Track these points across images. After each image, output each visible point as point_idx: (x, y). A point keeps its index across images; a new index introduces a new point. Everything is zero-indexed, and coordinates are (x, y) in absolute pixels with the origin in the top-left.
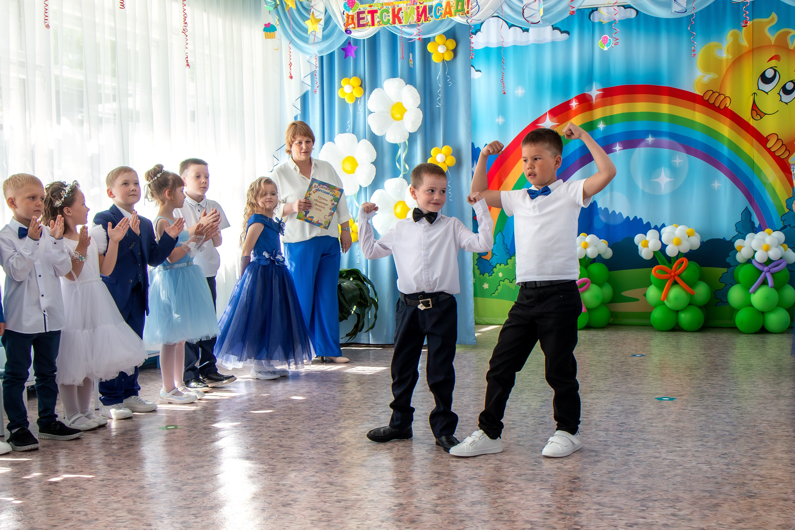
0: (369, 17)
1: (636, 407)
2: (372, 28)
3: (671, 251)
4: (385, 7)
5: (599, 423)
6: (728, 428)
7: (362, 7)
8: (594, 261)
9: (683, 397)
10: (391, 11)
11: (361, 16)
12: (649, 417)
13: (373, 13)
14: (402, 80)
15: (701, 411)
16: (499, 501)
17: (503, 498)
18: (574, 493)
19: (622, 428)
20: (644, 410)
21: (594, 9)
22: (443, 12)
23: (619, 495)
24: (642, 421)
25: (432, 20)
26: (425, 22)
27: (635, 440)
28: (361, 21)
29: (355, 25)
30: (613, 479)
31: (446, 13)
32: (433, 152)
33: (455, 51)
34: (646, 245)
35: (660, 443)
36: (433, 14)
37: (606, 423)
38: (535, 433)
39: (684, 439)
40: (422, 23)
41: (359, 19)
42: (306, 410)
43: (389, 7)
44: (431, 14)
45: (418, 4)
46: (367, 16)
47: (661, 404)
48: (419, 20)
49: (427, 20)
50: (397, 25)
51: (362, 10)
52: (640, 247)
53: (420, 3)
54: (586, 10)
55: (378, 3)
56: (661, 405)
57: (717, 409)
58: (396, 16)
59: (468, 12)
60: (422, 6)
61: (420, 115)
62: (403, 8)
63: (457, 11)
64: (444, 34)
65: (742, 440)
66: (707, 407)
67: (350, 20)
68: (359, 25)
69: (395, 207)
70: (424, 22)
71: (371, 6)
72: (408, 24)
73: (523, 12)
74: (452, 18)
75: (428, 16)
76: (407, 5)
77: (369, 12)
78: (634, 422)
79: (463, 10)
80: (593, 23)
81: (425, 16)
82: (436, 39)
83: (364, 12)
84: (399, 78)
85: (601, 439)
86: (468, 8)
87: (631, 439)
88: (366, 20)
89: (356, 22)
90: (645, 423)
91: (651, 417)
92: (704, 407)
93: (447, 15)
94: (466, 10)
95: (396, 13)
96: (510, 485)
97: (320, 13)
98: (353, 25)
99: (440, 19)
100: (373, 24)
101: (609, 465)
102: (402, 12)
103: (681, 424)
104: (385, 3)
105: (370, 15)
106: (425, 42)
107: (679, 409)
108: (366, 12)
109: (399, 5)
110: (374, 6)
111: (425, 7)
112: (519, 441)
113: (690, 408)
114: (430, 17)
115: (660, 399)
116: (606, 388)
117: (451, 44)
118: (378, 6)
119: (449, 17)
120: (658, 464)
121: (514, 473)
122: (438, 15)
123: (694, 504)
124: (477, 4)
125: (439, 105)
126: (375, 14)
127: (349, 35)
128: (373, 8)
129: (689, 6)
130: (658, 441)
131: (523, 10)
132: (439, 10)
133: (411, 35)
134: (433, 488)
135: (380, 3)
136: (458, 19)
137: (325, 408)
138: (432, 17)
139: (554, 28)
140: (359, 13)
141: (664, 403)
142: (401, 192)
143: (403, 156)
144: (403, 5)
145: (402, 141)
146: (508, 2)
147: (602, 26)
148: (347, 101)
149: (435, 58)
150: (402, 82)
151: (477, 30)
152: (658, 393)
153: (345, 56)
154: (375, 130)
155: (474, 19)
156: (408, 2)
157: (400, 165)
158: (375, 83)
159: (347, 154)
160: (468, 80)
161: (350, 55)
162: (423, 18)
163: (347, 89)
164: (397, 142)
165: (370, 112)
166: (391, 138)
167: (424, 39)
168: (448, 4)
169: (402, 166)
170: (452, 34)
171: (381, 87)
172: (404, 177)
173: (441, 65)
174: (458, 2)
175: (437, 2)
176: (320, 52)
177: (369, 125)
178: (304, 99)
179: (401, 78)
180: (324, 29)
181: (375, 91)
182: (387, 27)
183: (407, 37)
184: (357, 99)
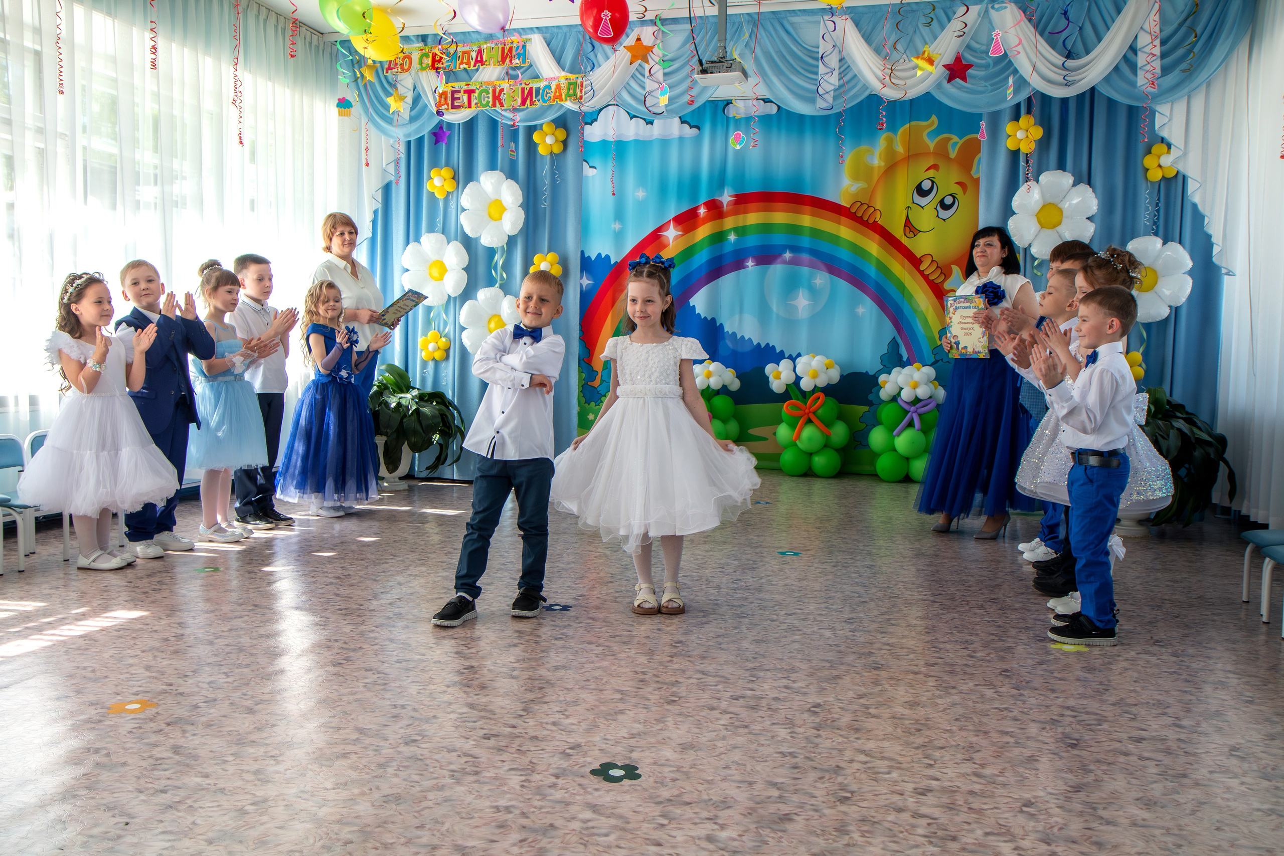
0: (466, 97)
1: (755, 562)
2: (468, 110)
3: (806, 384)
4: (484, 87)
5: (711, 579)
6: (858, 589)
7: (457, 85)
8: (718, 392)
9: (809, 552)
10: (491, 91)
11: (456, 96)
12: (769, 573)
13: (470, 92)
14: (502, 174)
15: (829, 568)
16: (586, 666)
17: (593, 662)
18: (674, 659)
19: (737, 586)
20: (764, 565)
21: (728, 101)
22: (552, 96)
23: (727, 662)
24: (761, 579)
25: (539, 104)
26: (531, 107)
27: (750, 600)
28: (455, 102)
29: (448, 106)
30: (720, 644)
31: (555, 97)
32: (536, 259)
33: (565, 143)
34: (778, 377)
35: (779, 604)
36: (540, 97)
37: (720, 579)
39: (807, 600)
40: (527, 108)
41: (453, 99)
43: (490, 87)
44: (538, 98)
45: (524, 85)
46: (462, 96)
48: (523, 103)
49: (533, 104)
50: (498, 109)
51: (457, 88)
52: (771, 379)
53: (525, 83)
54: (719, 102)
55: (476, 81)
56: (783, 561)
57: (847, 567)
58: (497, 98)
59: (581, 98)
60: (528, 87)
61: (522, 215)
62: (505, 89)
63: (568, 95)
64: (553, 121)
65: (872, 603)
66: (836, 565)
67: (443, 99)
68: (454, 107)
69: (489, 321)
70: (529, 106)
71: (468, 85)
72: (511, 108)
73: (645, 101)
74: (562, 103)
75: (534, 99)
76: (510, 85)
77: (465, 92)
78: (751, 580)
79: (575, 94)
80: (728, 118)
81: (531, 100)
82: (544, 127)
83: (459, 92)
84: (498, 172)
85: (712, 598)
86: (581, 92)
87: (746, 599)
88: (461, 100)
89: (449, 102)
90: (763, 581)
91: (772, 574)
92: (832, 565)
93: (556, 100)
94: (579, 94)
95: (497, 95)
96: (601, 648)
97: (408, 90)
98: (446, 106)
99: (548, 103)
100: (470, 106)
101: (718, 628)
102: (504, 94)
103: (805, 583)
104: (485, 82)
105: (466, 95)
106: (531, 130)
107: (804, 566)
108: (462, 91)
109: (501, 86)
110: (472, 86)
111: (531, 89)
113: (816, 565)
114: (537, 101)
115: (783, 554)
116: (723, 539)
117: (561, 134)
118: (476, 85)
119: (559, 103)
121: (608, 634)
122: (546, 98)
123: (811, 675)
124: (592, 89)
125: (545, 205)
126: (472, 94)
127: (441, 118)
128: (471, 88)
129: (836, 103)
130: (777, 601)
131: (645, 98)
132: (547, 93)
133: (513, 120)
134: (512, 649)
135: (478, 82)
136: (569, 105)
138: (539, 101)
139: (682, 121)
140: (453, 93)
141: (787, 559)
142: (496, 304)
143: (501, 263)
144: (505, 85)
145: (500, 245)
146: (627, 87)
147: (737, 122)
148: (437, 195)
149: (541, 150)
150: (502, 176)
151: (591, 118)
152: (781, 547)
153: (437, 142)
154: (468, 231)
155: (588, 106)
156: (512, 82)
157: (496, 272)
158: (470, 176)
159: (434, 257)
160: (580, 178)
161: (443, 141)
162: (528, 101)
163: (437, 182)
164: (494, 246)
165: (464, 210)
166: (487, 240)
167: (530, 127)
168: (558, 86)
169: (498, 274)
170: (562, 122)
171: (478, 181)
172: (501, 287)
173: (548, 158)
174: (570, 85)
175: (545, 83)
176: (406, 136)
177: (462, 226)
178: (387, 189)
179: (501, 171)
180: (412, 110)
181: (471, 185)
182: (486, 110)
183: (509, 123)
184: (448, 193)
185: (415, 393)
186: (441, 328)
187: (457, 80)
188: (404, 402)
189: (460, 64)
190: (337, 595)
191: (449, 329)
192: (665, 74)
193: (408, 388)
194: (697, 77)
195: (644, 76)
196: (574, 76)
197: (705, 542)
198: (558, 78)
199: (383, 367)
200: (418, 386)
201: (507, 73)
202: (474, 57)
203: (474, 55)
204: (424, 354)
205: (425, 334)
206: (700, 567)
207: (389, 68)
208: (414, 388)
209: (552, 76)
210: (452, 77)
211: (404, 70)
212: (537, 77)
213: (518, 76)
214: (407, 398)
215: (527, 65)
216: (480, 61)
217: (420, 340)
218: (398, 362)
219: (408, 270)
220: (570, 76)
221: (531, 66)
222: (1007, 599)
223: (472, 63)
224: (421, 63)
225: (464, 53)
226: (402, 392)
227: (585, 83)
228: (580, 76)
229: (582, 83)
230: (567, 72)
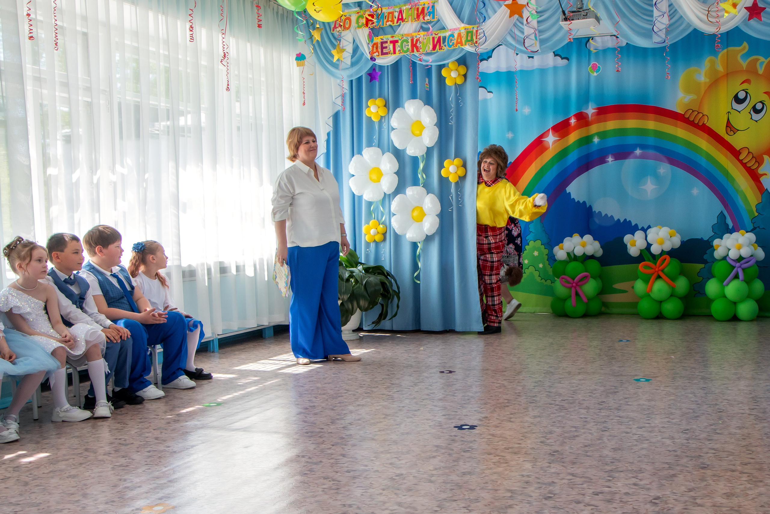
0: (391, 46)
1: (616, 387)
2: (394, 56)
3: (655, 249)
4: (405, 38)
5: (582, 402)
6: (693, 407)
7: (385, 38)
8: (590, 258)
9: (657, 379)
10: (410, 41)
11: (384, 45)
12: (626, 396)
13: (394, 42)
14: (421, 101)
15: (672, 391)
18: (551, 465)
19: (601, 407)
20: (623, 390)
21: (590, 38)
22: (455, 42)
24: (620, 400)
25: (445, 48)
26: (440, 51)
27: (611, 418)
28: (384, 50)
29: (379, 53)
30: (587, 452)
31: (458, 43)
32: (446, 163)
33: (465, 76)
34: (634, 244)
35: (633, 420)
36: (446, 43)
37: (589, 402)
38: (526, 410)
40: (437, 52)
41: (382, 48)
43: (409, 38)
44: (445, 44)
45: (434, 35)
46: (389, 45)
47: (638, 384)
48: (434, 48)
49: (442, 49)
50: (416, 53)
51: (385, 40)
52: (629, 246)
54: (582, 39)
55: (399, 34)
56: (638, 386)
57: (686, 389)
58: (414, 46)
59: (476, 42)
60: (437, 36)
61: (436, 132)
62: (420, 39)
63: (467, 41)
64: (457, 61)
65: (703, 417)
66: (677, 388)
67: (375, 48)
68: (383, 54)
69: (413, 211)
70: (438, 51)
71: (393, 37)
72: (425, 52)
73: (524, 42)
74: (462, 47)
75: (442, 45)
76: (424, 36)
77: (391, 42)
78: (613, 401)
79: (472, 40)
80: (589, 51)
81: (440, 45)
82: (450, 65)
83: (386, 42)
84: (418, 99)
85: (584, 417)
86: (476, 39)
87: (608, 417)
88: (388, 49)
89: (380, 50)
90: (622, 402)
91: (628, 396)
93: (458, 45)
95: (414, 43)
97: (349, 43)
99: (452, 48)
100: (395, 53)
101: (586, 440)
102: (420, 42)
103: (653, 403)
104: (405, 34)
105: (392, 44)
106: (440, 68)
107: (653, 389)
108: (389, 42)
109: (417, 36)
110: (396, 37)
111: (439, 38)
112: (511, 418)
113: (662, 389)
115: (638, 380)
116: (593, 371)
117: (462, 70)
118: (399, 37)
119: (460, 47)
120: (628, 439)
122: (451, 44)
124: (484, 35)
125: (452, 122)
126: (396, 44)
127: (374, 62)
128: (395, 39)
129: (667, 38)
130: (632, 418)
131: (524, 40)
132: (451, 40)
133: (427, 61)
135: (400, 35)
136: (468, 48)
138: (445, 46)
140: (382, 43)
141: (641, 384)
142: (420, 199)
143: (422, 167)
144: (421, 35)
145: (421, 154)
146: (511, 33)
147: (596, 54)
148: (373, 119)
149: (449, 83)
150: (421, 103)
151: (487, 56)
152: (636, 375)
153: (372, 80)
154: (397, 145)
155: (482, 49)
156: (425, 33)
158: (397, 104)
159: (373, 165)
160: (476, 101)
161: (376, 79)
162: (438, 47)
163: (373, 109)
164: (417, 155)
165: (393, 129)
166: (411, 151)
167: (440, 65)
168: (459, 35)
170: (462, 61)
171: (403, 107)
173: (453, 88)
174: (468, 33)
175: (450, 33)
176: (348, 76)
177: (392, 141)
178: (336, 117)
179: (420, 99)
180: (352, 57)
181: (398, 110)
182: (407, 55)
183: (424, 63)
184: (382, 117)
185: (362, 267)
186: (380, 218)
187: (385, 34)
188: (354, 274)
189: (387, 22)
191: (385, 218)
192: (539, 22)
193: (357, 263)
194: (563, 24)
195: (522, 24)
196: (471, 27)
197: (579, 373)
198: (459, 28)
200: (363, 262)
201: (422, 27)
202: (397, 17)
203: (396, 14)
204: (367, 237)
205: (367, 223)
207: (335, 27)
208: (361, 264)
209: (454, 27)
210: (381, 31)
211: (345, 28)
212: (444, 28)
213: (429, 29)
214: (356, 271)
215: (436, 20)
216: (401, 19)
217: (364, 227)
219: (353, 176)
220: (468, 26)
221: (439, 20)
223: (396, 20)
224: (358, 22)
225: (389, 13)
226: (352, 267)
227: (479, 31)
228: (475, 27)
229: (477, 31)
230: (465, 24)
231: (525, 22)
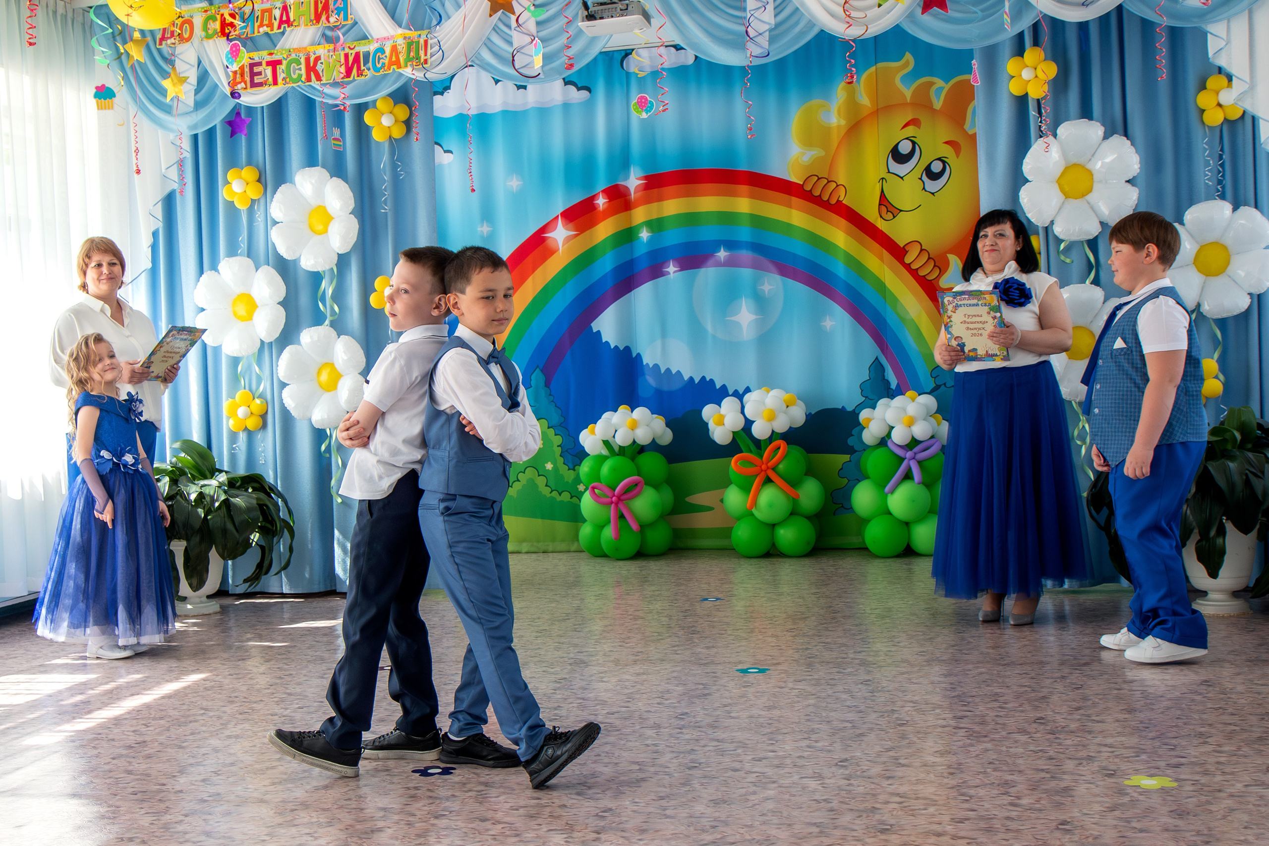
0: (269, 71)
1: (705, 686)
2: (274, 88)
3: (760, 430)
4: (293, 56)
5: (645, 715)
6: (851, 716)
7: (256, 56)
8: (646, 449)
9: (780, 667)
10: (302, 61)
11: (256, 70)
12: (726, 701)
13: (274, 64)
14: (324, 170)
15: (809, 689)
19: (683, 723)
20: (718, 690)
21: (628, 52)
22: (387, 61)
24: (715, 710)
25: (369, 74)
26: (359, 78)
27: (703, 743)
28: (256, 78)
29: (246, 84)
30: (664, 810)
31: (391, 63)
32: (378, 283)
33: (408, 124)
34: (721, 422)
35: (743, 745)
36: (370, 65)
37: (658, 715)
39: (780, 737)
40: (354, 80)
41: (253, 75)
42: (174, 709)
43: (301, 55)
44: (367, 66)
45: (347, 50)
46: (265, 70)
47: (745, 679)
48: (348, 73)
49: (362, 75)
50: (314, 83)
51: (257, 60)
52: (711, 425)
53: (349, 47)
54: (615, 53)
55: (282, 48)
56: (745, 682)
57: (834, 685)
58: (312, 69)
59: (426, 61)
60: (353, 52)
61: (354, 225)
62: (322, 57)
63: (409, 60)
64: (391, 95)
65: (872, 736)
66: (817, 683)
67: (238, 76)
68: (253, 85)
69: (319, 372)
70: (356, 78)
71: (271, 54)
72: (331, 81)
73: (513, 60)
74: (400, 70)
75: (362, 68)
76: (329, 51)
77: (268, 63)
78: (702, 712)
79: (418, 58)
80: (628, 74)
81: (359, 68)
82: (378, 104)
83: (260, 64)
84: (319, 168)
85: (649, 743)
86: (426, 55)
87: (697, 740)
88: (263, 75)
89: (248, 79)
90: (719, 713)
91: (730, 701)
92: (813, 682)
93: (392, 67)
94: (423, 58)
95: (312, 65)
96: (500, 827)
97: (190, 66)
98: (243, 85)
99: (382, 72)
100: (275, 82)
102: (322, 63)
103: (776, 713)
104: (294, 49)
105: (270, 68)
106: (360, 109)
107: (774, 687)
108: (264, 64)
109: (317, 52)
110: (277, 55)
111: (357, 54)
113: (790, 685)
114: (366, 70)
115: (745, 671)
116: (659, 656)
117: (402, 112)
118: (282, 54)
119: (397, 70)
120: (738, 781)
121: (508, 805)
122: (379, 66)
124: (440, 49)
125: (386, 208)
126: (278, 67)
127: (237, 101)
128: (275, 58)
130: (740, 742)
131: (513, 57)
132: (379, 59)
133: (336, 98)
135: (285, 50)
136: (411, 72)
137: (205, 703)
138: (369, 69)
139: (567, 82)
140: (252, 66)
141: (750, 678)
142: (327, 348)
143: (330, 292)
144: (322, 50)
145: (328, 267)
146: (488, 44)
147: (641, 81)
148: (238, 205)
149: (377, 135)
150: (325, 173)
151: (444, 87)
152: (740, 662)
153: (233, 134)
154: (283, 251)
155: (436, 72)
156: (331, 46)
157: (325, 305)
158: (281, 176)
159: (239, 290)
160: (432, 169)
161: (241, 131)
162: (355, 71)
163: (236, 186)
164: (319, 269)
165: (275, 223)
166: (309, 262)
167: (359, 104)
168: (394, 48)
169: (328, 307)
170: (401, 97)
171: (292, 182)
172: (333, 325)
173: (387, 145)
174: (409, 45)
175: (376, 45)
176: (191, 128)
177: (274, 245)
178: (169, 202)
179: (323, 167)
180: (197, 92)
181: (283, 188)
182: (298, 86)
183: (331, 102)
184: (253, 201)
185: (223, 478)
186: (254, 386)
187: (258, 49)
188: (206, 491)
189: (260, 27)
190: (130, 772)
191: (265, 386)
192: (538, 23)
193: (213, 471)
194: (584, 25)
195: (509, 27)
196: (417, 33)
197: (635, 662)
198: (392, 37)
199: (177, 445)
200: (226, 469)
201: (324, 35)
202: (278, 17)
203: (277, 13)
204: (231, 422)
205: (232, 395)
206: (630, 698)
207: (163, 38)
208: (221, 471)
209: (385, 34)
211: (183, 40)
213: (338, 38)
214: (212, 485)
215: (350, 22)
216: (286, 21)
217: (226, 404)
218: (197, 436)
219: (203, 310)
220: (409, 33)
222: (1058, 717)
223: (276, 24)
224: (205, 28)
225: (264, 11)
226: (205, 478)
227: (430, 42)
228: (424, 33)
229: (426, 42)
230: (404, 28)
231: (514, 24)
